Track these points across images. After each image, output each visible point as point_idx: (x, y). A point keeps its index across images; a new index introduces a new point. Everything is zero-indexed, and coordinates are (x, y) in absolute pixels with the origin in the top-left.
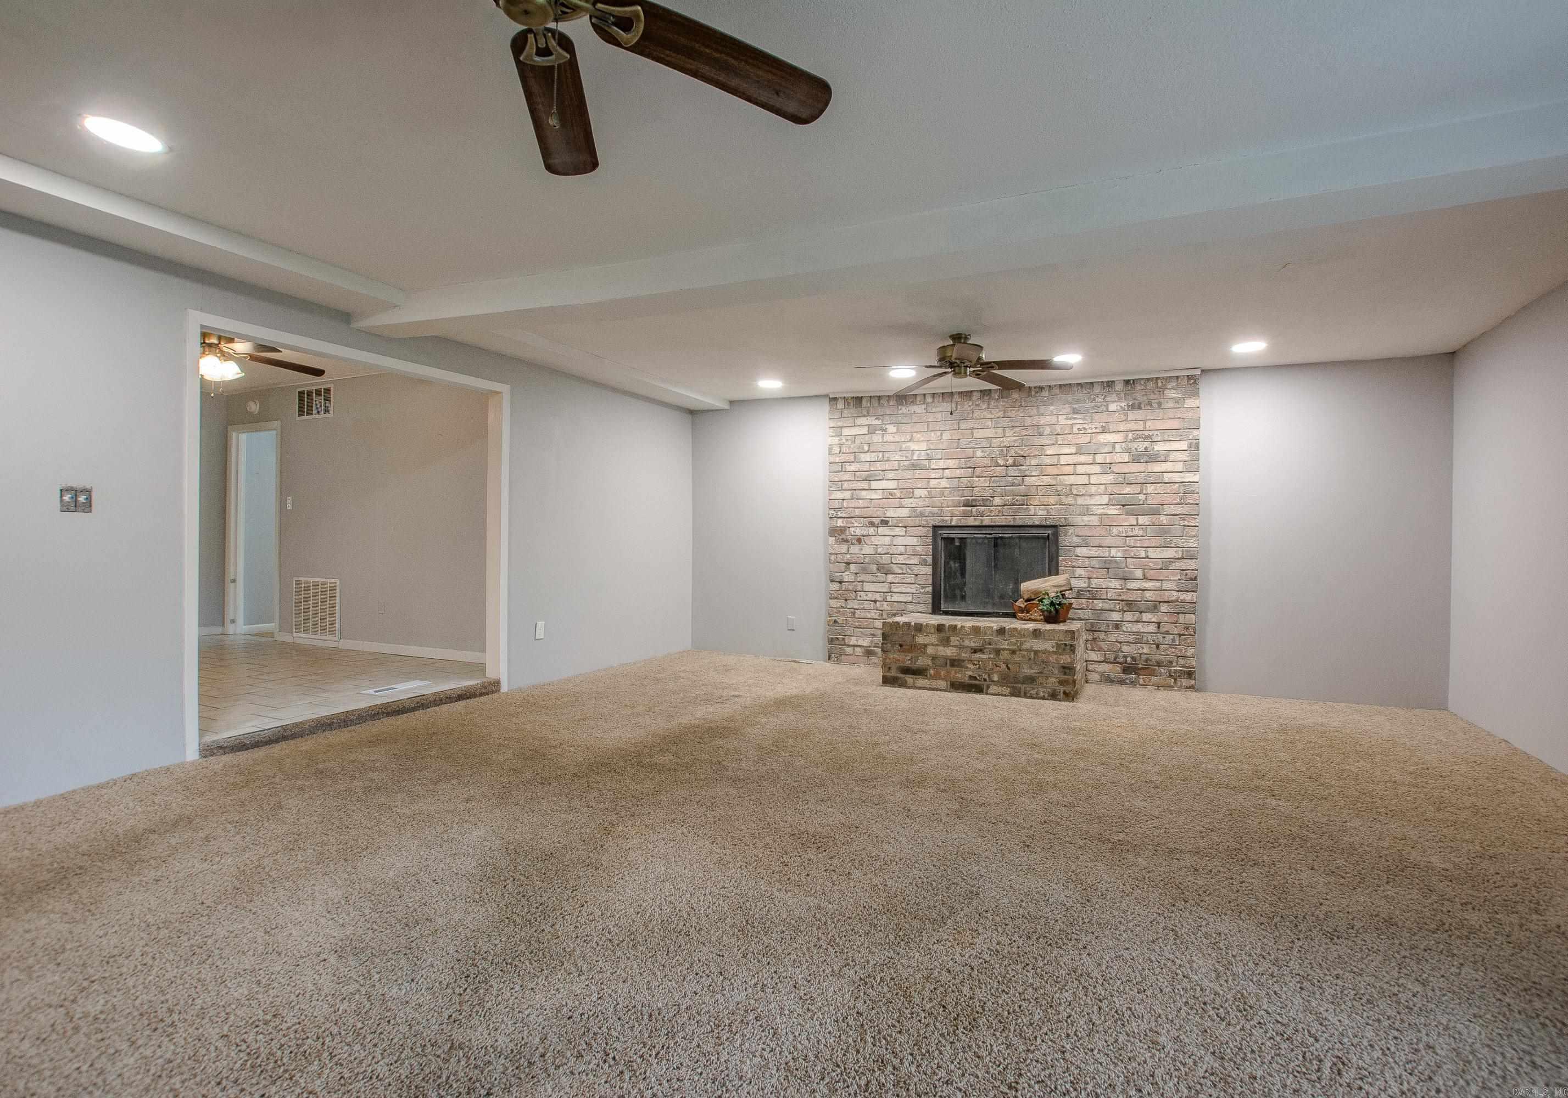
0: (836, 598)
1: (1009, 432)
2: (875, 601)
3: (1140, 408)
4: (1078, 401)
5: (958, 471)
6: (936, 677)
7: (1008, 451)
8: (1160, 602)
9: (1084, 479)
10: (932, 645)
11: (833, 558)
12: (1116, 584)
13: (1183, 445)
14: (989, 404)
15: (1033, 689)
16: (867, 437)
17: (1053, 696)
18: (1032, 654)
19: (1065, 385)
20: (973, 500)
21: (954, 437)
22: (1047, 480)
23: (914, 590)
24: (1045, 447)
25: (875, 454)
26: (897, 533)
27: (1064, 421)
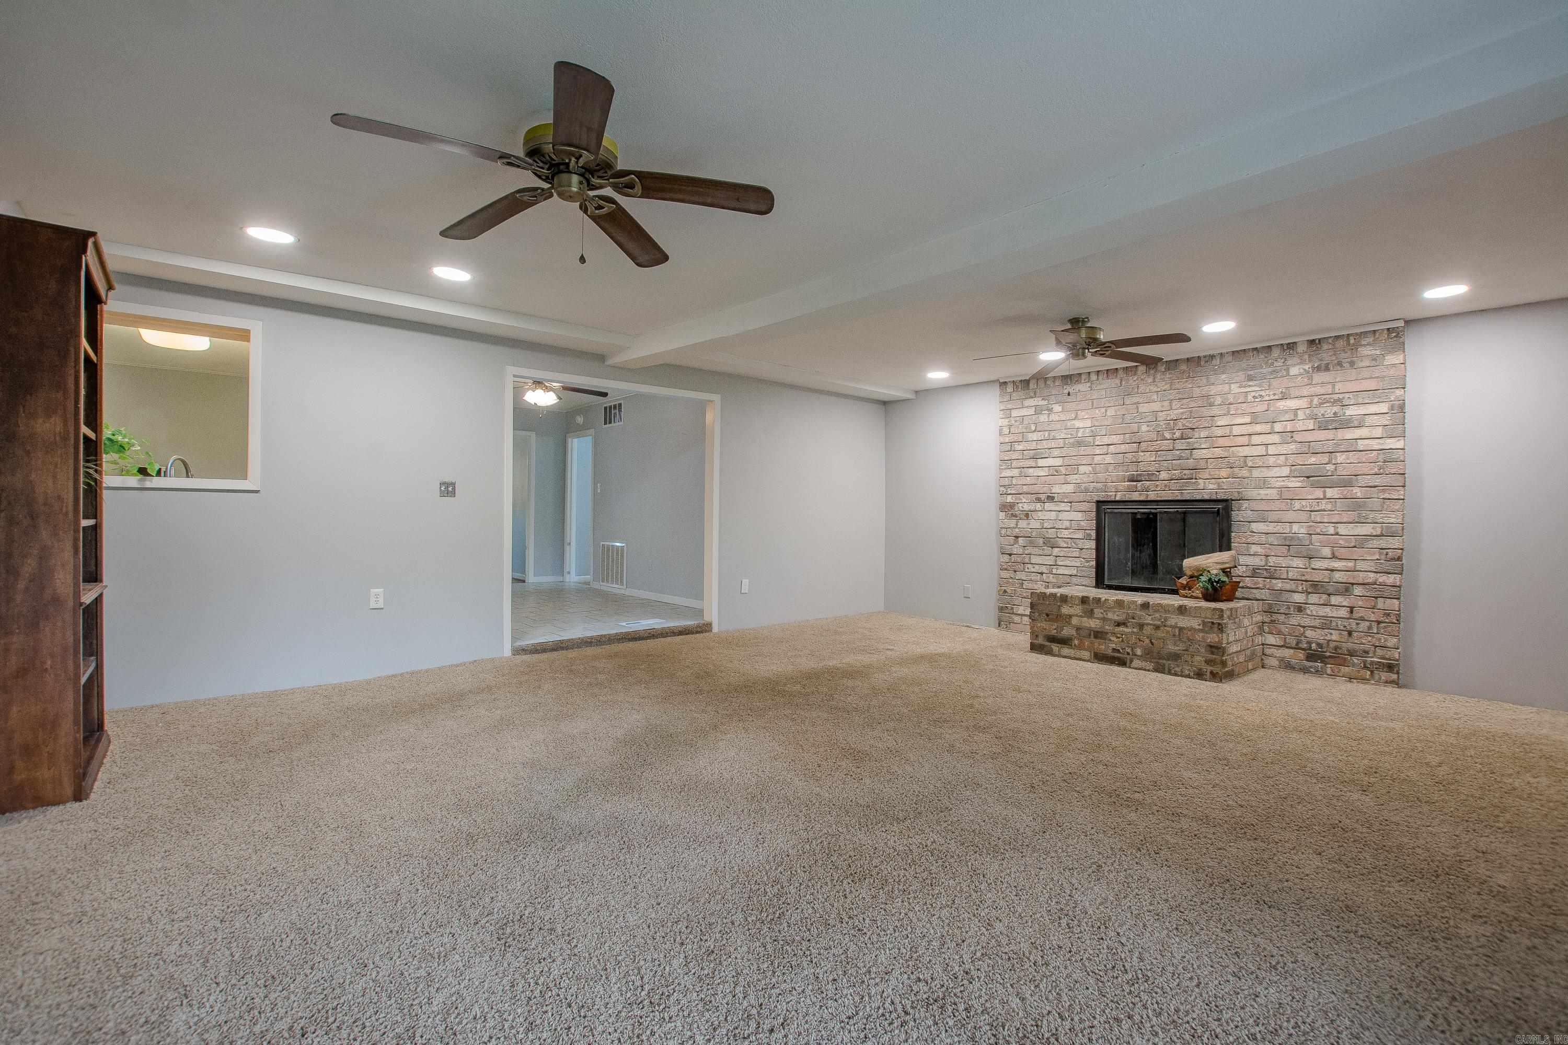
0: (1006, 569)
1: (1176, 404)
2: (1042, 574)
3: (1327, 369)
4: (1253, 368)
5: (1123, 446)
6: (1080, 647)
7: (1175, 424)
8: (1353, 584)
9: (1261, 450)
10: (1077, 615)
11: (1003, 531)
12: (1298, 562)
13: (1384, 408)
14: (1155, 378)
15: (1178, 666)
16: (1034, 417)
17: (1199, 675)
18: (1177, 630)
19: (1237, 351)
20: (1138, 475)
21: (1118, 413)
22: (1218, 452)
23: (1078, 564)
24: (1216, 418)
25: (1042, 433)
26: (1063, 509)
27: (1236, 390)
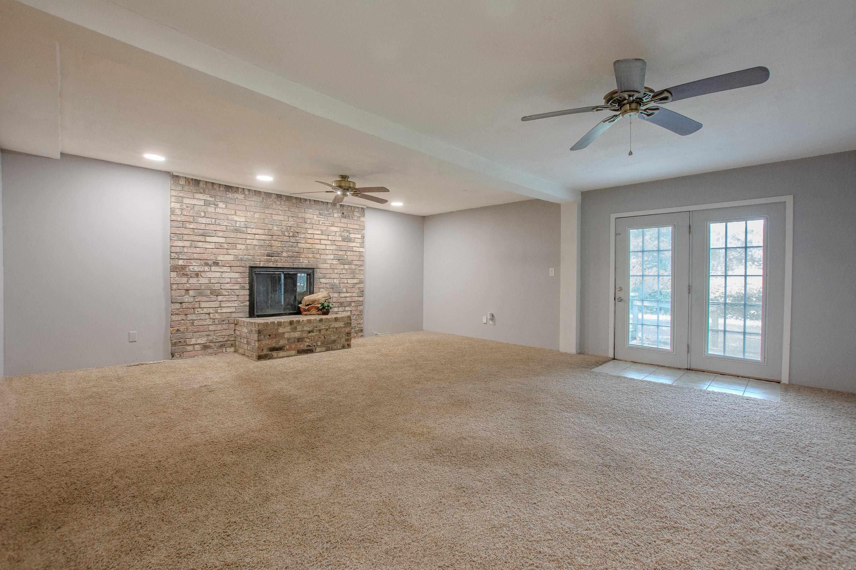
0: (177, 314)
1: (291, 219)
2: (209, 314)
3: (345, 218)
4: (321, 210)
5: (263, 236)
6: (290, 349)
7: (290, 229)
8: (352, 302)
9: (323, 247)
10: (287, 332)
11: (174, 287)
12: (336, 295)
14: (281, 203)
15: (335, 346)
16: (203, 207)
17: (343, 347)
19: (316, 201)
20: (271, 253)
21: (261, 217)
22: (308, 246)
23: (236, 305)
24: (307, 229)
25: (210, 219)
26: (225, 271)
27: (315, 218)
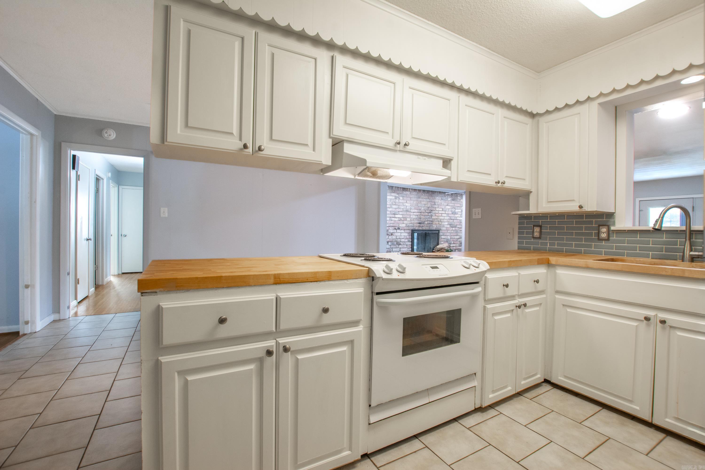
1: (429, 203)
3: (453, 201)
4: (443, 197)
5: (417, 213)
7: (429, 209)
8: (456, 249)
9: (443, 218)
13: (460, 211)
14: (425, 194)
16: (394, 200)
20: (421, 222)
21: (417, 203)
22: (436, 217)
24: (436, 208)
25: (397, 206)
26: (402, 232)
27: (440, 202)
